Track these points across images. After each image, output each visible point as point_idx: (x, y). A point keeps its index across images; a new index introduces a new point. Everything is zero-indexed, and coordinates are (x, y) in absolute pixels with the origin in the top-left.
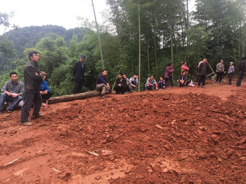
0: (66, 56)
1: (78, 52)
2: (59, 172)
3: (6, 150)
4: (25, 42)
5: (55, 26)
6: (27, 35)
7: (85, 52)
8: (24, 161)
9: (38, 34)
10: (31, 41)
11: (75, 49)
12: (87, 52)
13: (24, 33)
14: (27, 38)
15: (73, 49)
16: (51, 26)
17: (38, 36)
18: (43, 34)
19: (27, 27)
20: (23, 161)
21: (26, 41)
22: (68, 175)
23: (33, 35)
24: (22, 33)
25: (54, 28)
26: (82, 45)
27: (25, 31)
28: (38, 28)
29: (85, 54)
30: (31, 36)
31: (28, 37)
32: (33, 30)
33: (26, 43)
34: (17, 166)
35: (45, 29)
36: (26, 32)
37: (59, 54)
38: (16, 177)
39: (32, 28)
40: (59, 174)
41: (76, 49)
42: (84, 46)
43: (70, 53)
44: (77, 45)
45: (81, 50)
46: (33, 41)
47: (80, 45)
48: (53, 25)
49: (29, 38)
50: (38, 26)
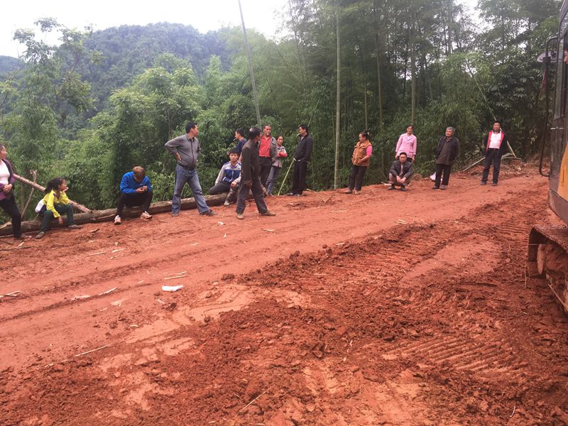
0: (195, 108)
1: (222, 95)
2: (164, 303)
3: (98, 278)
4: (110, 64)
5: (176, 25)
6: (115, 47)
7: (236, 98)
8: (123, 291)
9: (138, 44)
10: (124, 60)
11: (215, 89)
12: (240, 96)
13: (108, 41)
14: (115, 53)
15: (211, 88)
16: (166, 25)
17: (139, 48)
18: (148, 44)
19: (113, 29)
20: (120, 291)
21: (112, 60)
22: (174, 305)
23: (128, 46)
24: (104, 43)
25: (174, 30)
26: (230, 80)
27: (109, 37)
28: (138, 31)
29: (235, 102)
30: (124, 50)
31: (117, 52)
32: (127, 34)
33: (113, 66)
34: (115, 296)
35: (154, 32)
36: (112, 40)
37: (180, 103)
38: (114, 306)
39: (124, 31)
40: (163, 305)
41: (217, 90)
42: (235, 81)
43: (204, 97)
44: (221, 79)
45: (227, 92)
46: (128, 59)
47: (226, 80)
48: (172, 23)
49: (118, 54)
50: (139, 26)
